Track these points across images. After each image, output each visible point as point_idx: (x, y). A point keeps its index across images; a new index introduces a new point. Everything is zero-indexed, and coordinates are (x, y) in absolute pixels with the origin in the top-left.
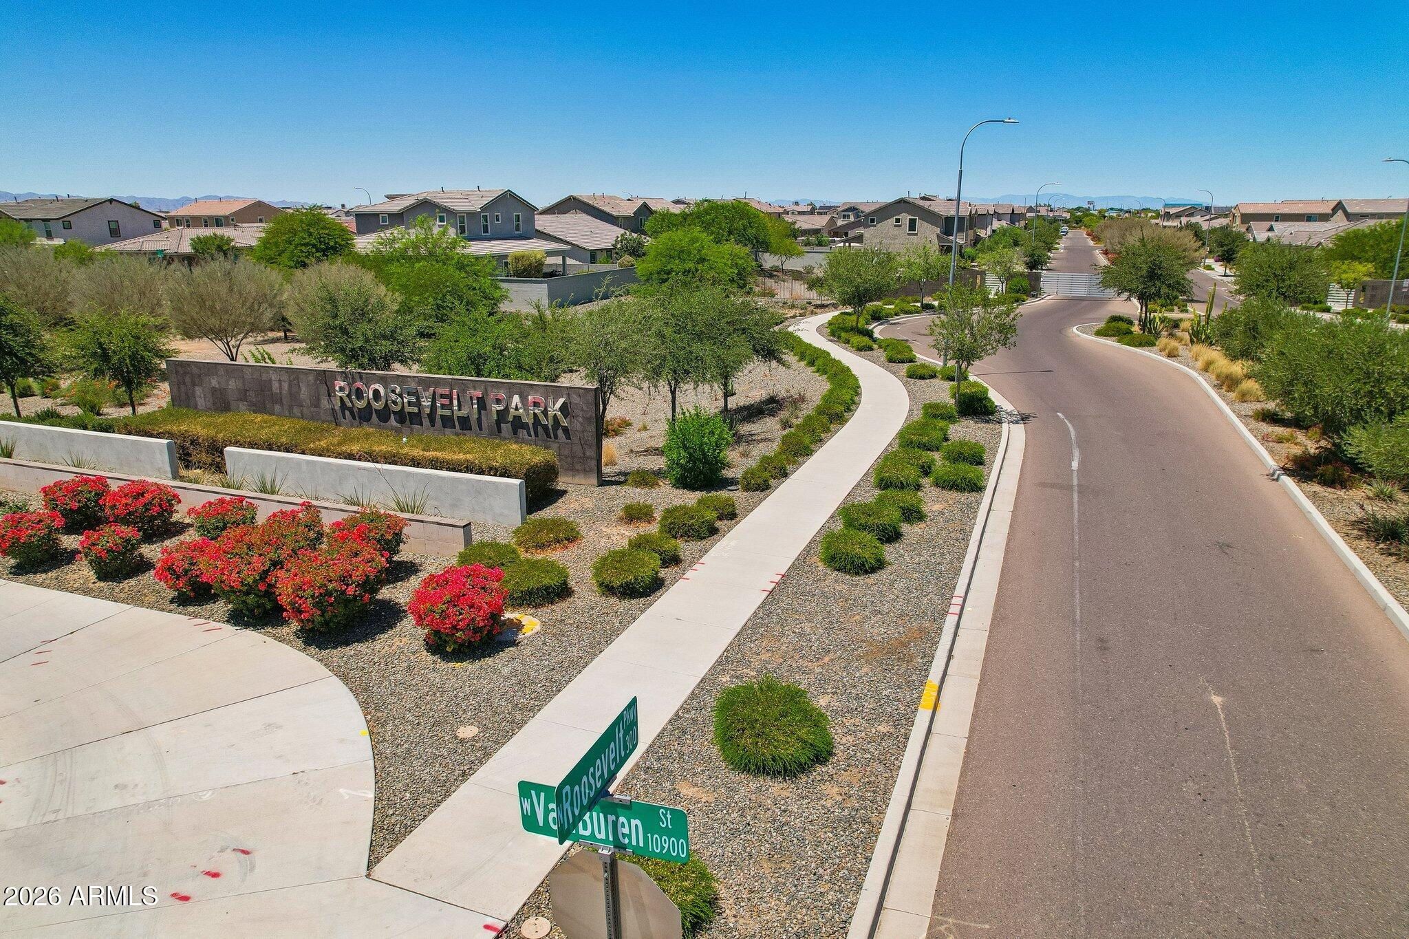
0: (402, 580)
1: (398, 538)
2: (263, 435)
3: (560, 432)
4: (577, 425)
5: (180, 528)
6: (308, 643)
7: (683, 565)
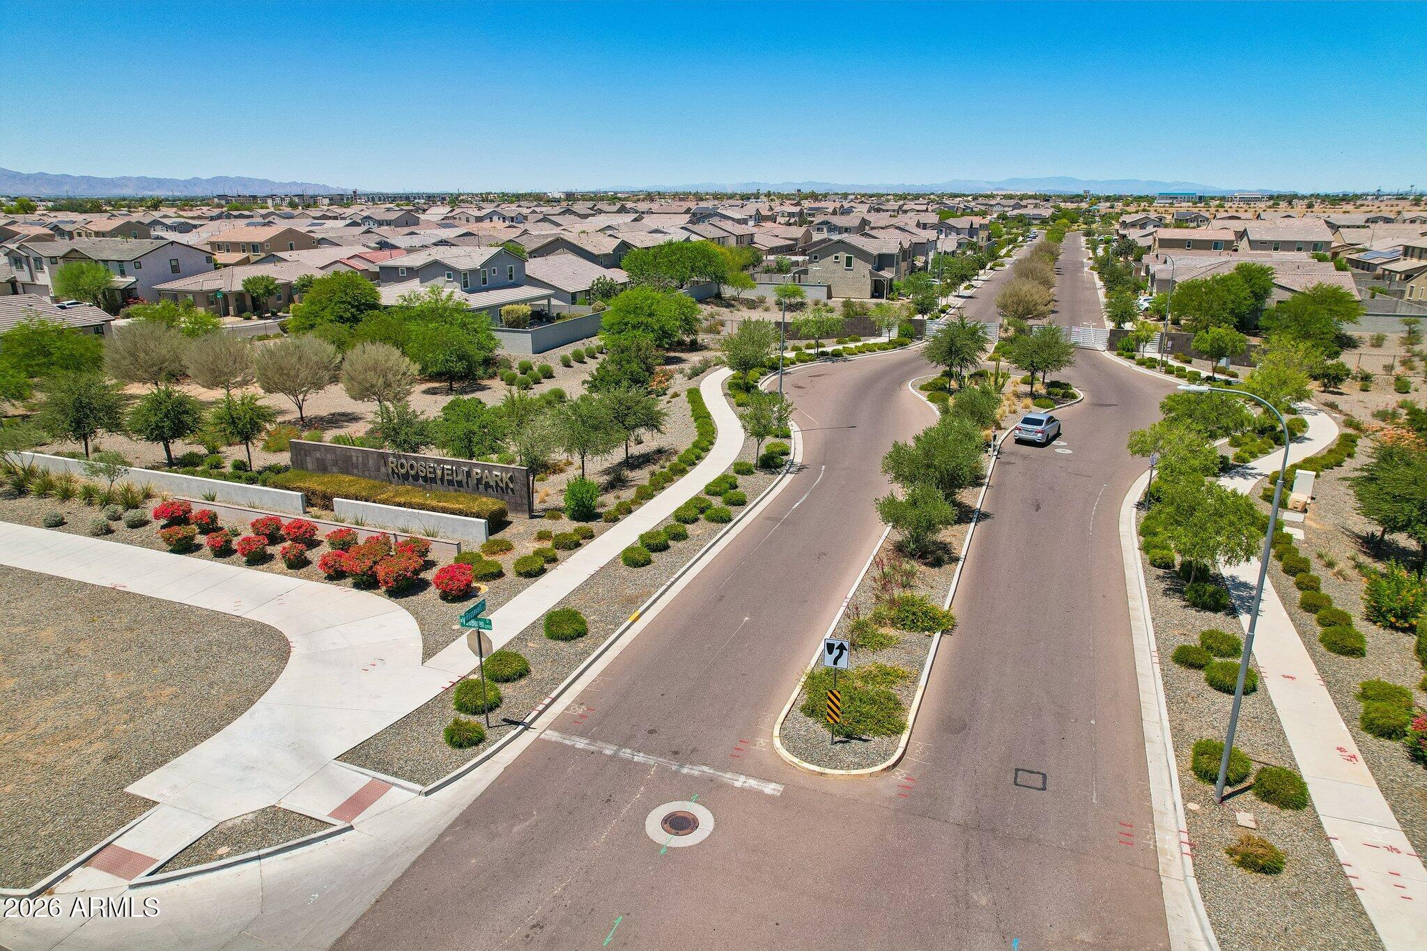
0: (429, 569)
1: (427, 551)
2: (352, 490)
3: (509, 490)
4: (517, 487)
5: (318, 543)
6: (390, 596)
7: (558, 562)
